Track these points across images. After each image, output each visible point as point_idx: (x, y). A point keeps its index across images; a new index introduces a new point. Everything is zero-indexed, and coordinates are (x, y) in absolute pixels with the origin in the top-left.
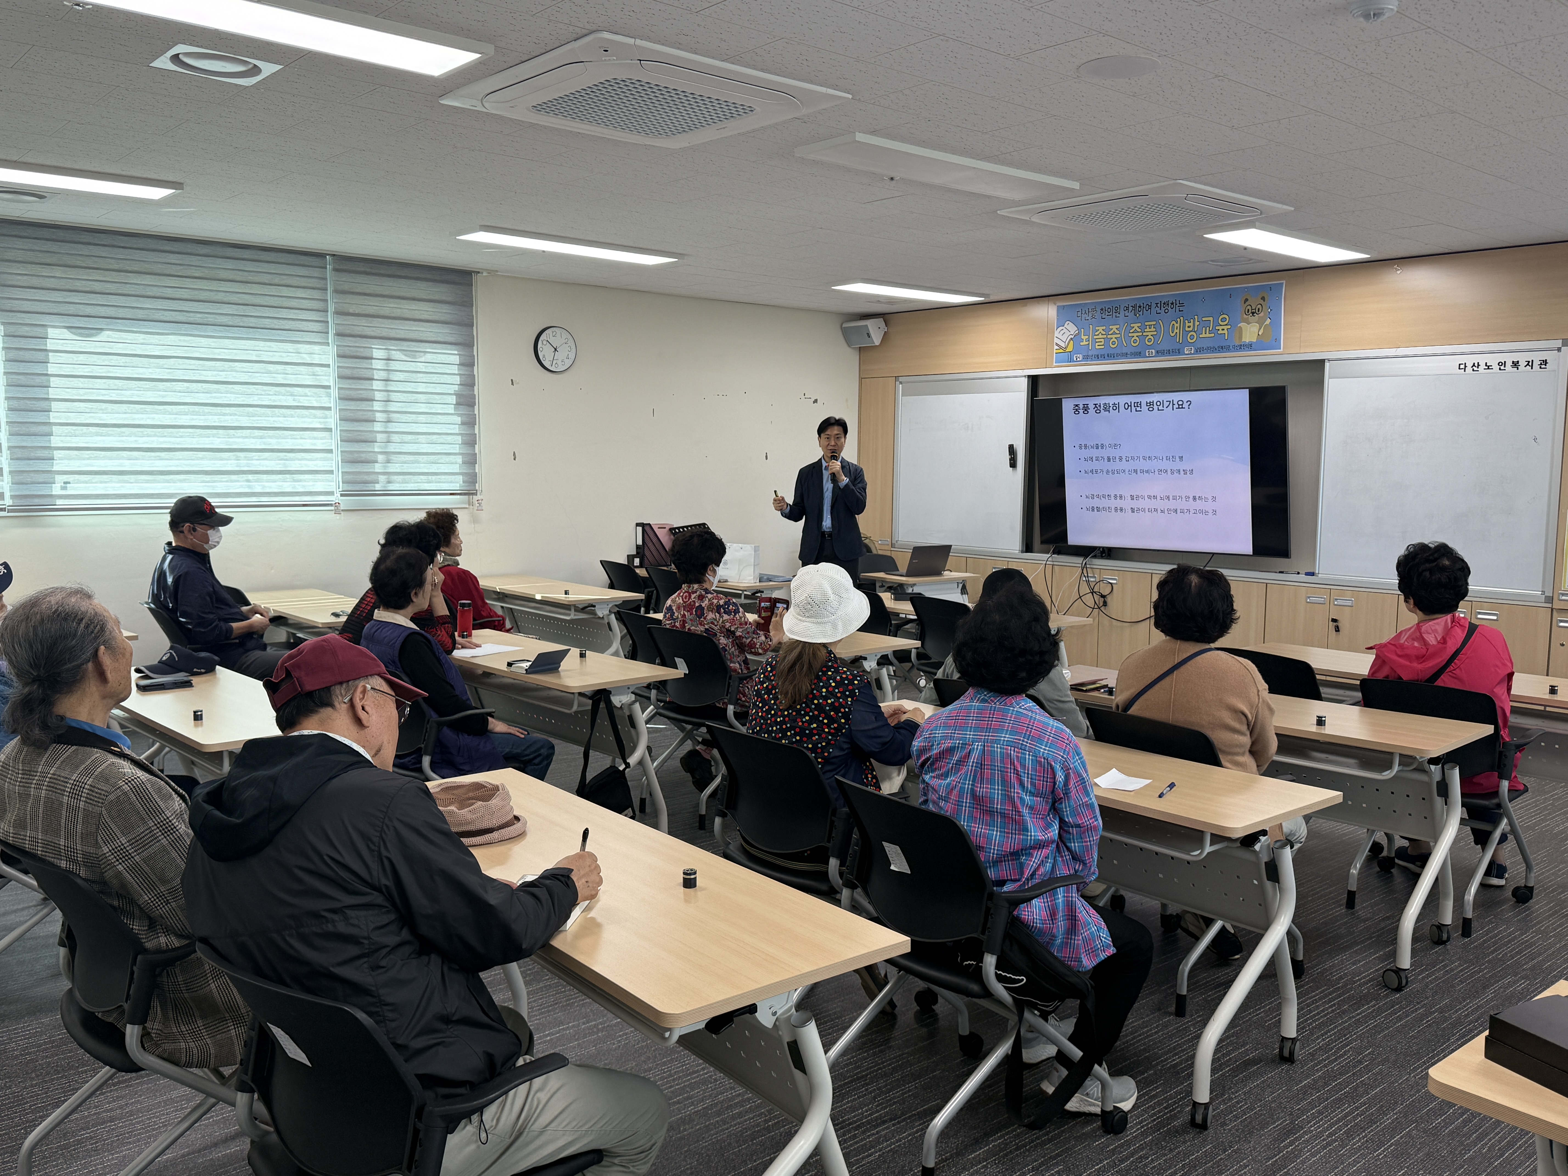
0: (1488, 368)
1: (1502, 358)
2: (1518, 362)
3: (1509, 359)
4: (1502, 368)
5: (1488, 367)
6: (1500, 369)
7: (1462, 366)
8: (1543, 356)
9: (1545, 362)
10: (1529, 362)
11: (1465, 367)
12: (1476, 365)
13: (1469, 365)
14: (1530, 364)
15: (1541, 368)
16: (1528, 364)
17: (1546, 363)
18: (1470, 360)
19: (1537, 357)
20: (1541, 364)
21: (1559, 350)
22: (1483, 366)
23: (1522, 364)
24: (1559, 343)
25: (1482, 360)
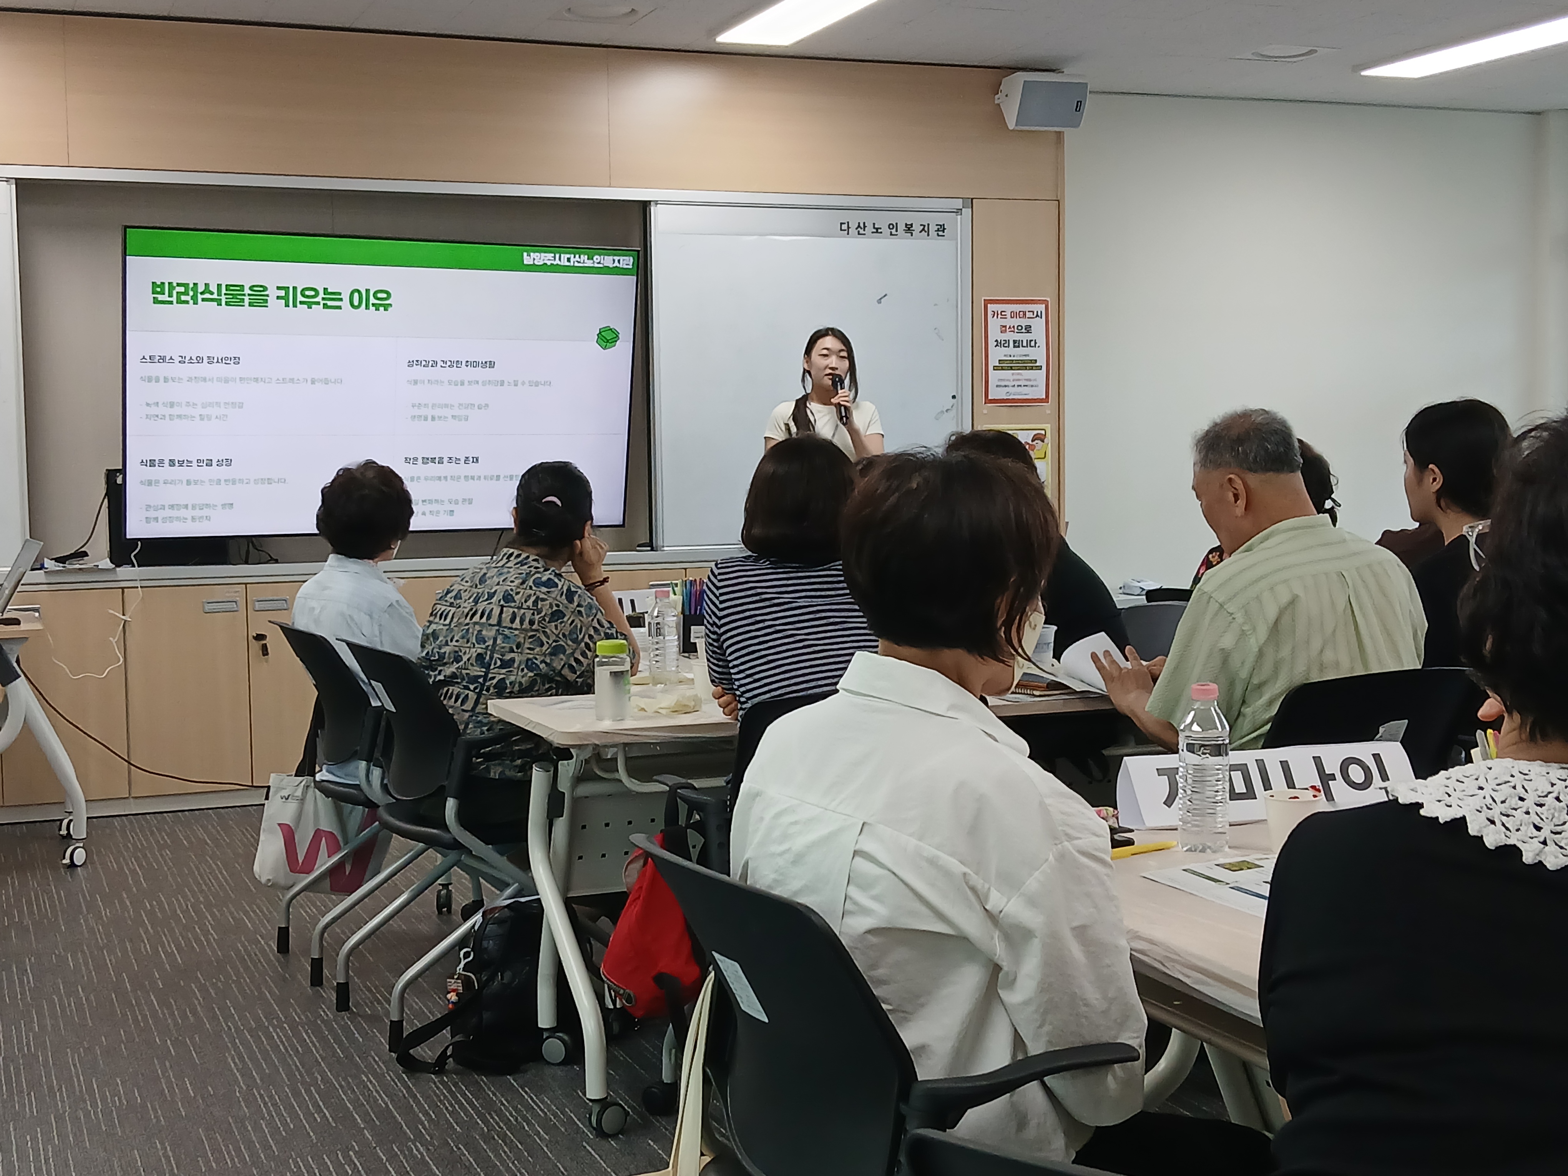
0: (877, 232)
1: (893, 217)
2: (912, 225)
3: (902, 219)
4: (894, 231)
5: (877, 230)
6: (891, 234)
7: (845, 227)
8: (941, 219)
9: (942, 228)
10: (924, 226)
11: (848, 228)
12: (862, 225)
13: (853, 226)
14: (926, 229)
15: (938, 235)
16: (923, 229)
17: (944, 229)
18: (854, 218)
19: (934, 220)
20: (938, 230)
21: (959, 211)
22: (870, 229)
23: (917, 228)
24: (958, 204)
25: (868, 218)
